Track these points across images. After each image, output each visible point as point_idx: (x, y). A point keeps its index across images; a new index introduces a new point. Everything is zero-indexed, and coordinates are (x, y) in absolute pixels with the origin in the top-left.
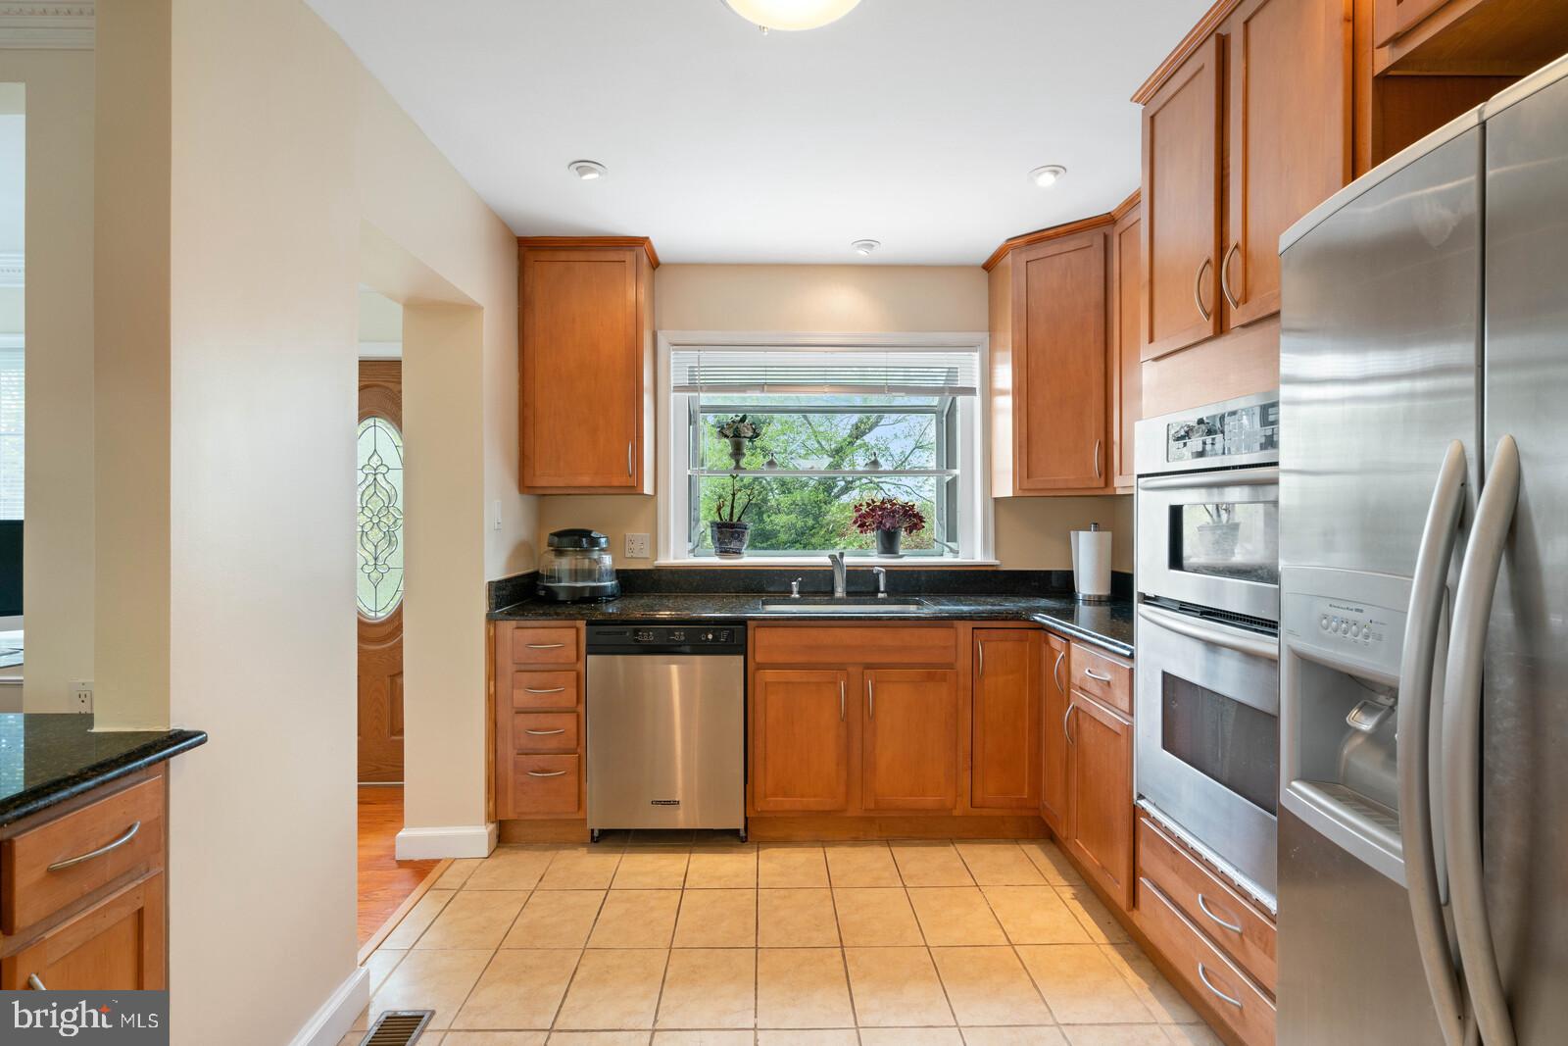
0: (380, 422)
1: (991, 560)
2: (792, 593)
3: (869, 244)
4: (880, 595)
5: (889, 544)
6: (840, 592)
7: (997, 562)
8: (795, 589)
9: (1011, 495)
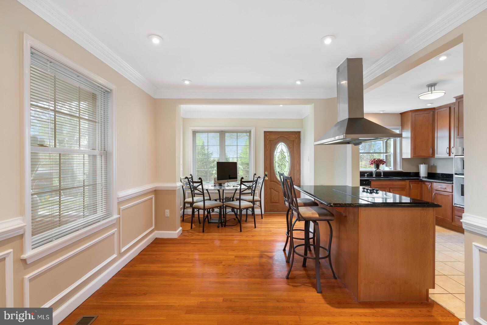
0: (283, 143)
1: (401, 170)
2: (365, 176)
3: (383, 111)
4: (382, 176)
5: (378, 167)
6: (374, 176)
7: (403, 170)
8: (366, 175)
9: (410, 157)
